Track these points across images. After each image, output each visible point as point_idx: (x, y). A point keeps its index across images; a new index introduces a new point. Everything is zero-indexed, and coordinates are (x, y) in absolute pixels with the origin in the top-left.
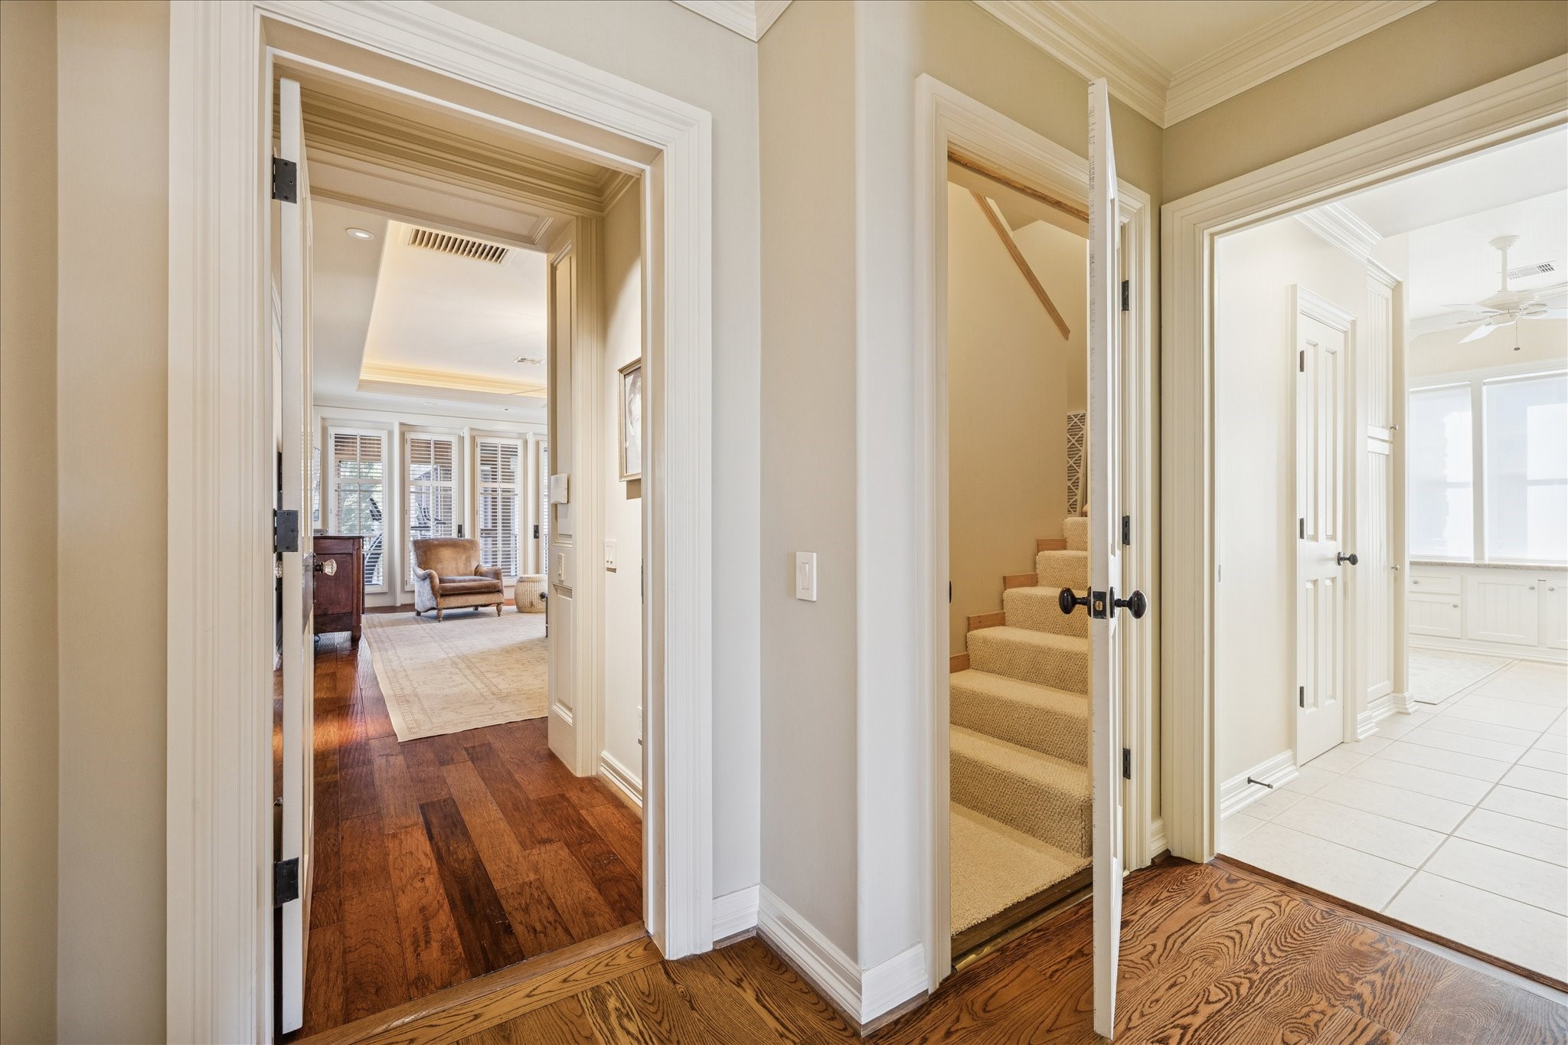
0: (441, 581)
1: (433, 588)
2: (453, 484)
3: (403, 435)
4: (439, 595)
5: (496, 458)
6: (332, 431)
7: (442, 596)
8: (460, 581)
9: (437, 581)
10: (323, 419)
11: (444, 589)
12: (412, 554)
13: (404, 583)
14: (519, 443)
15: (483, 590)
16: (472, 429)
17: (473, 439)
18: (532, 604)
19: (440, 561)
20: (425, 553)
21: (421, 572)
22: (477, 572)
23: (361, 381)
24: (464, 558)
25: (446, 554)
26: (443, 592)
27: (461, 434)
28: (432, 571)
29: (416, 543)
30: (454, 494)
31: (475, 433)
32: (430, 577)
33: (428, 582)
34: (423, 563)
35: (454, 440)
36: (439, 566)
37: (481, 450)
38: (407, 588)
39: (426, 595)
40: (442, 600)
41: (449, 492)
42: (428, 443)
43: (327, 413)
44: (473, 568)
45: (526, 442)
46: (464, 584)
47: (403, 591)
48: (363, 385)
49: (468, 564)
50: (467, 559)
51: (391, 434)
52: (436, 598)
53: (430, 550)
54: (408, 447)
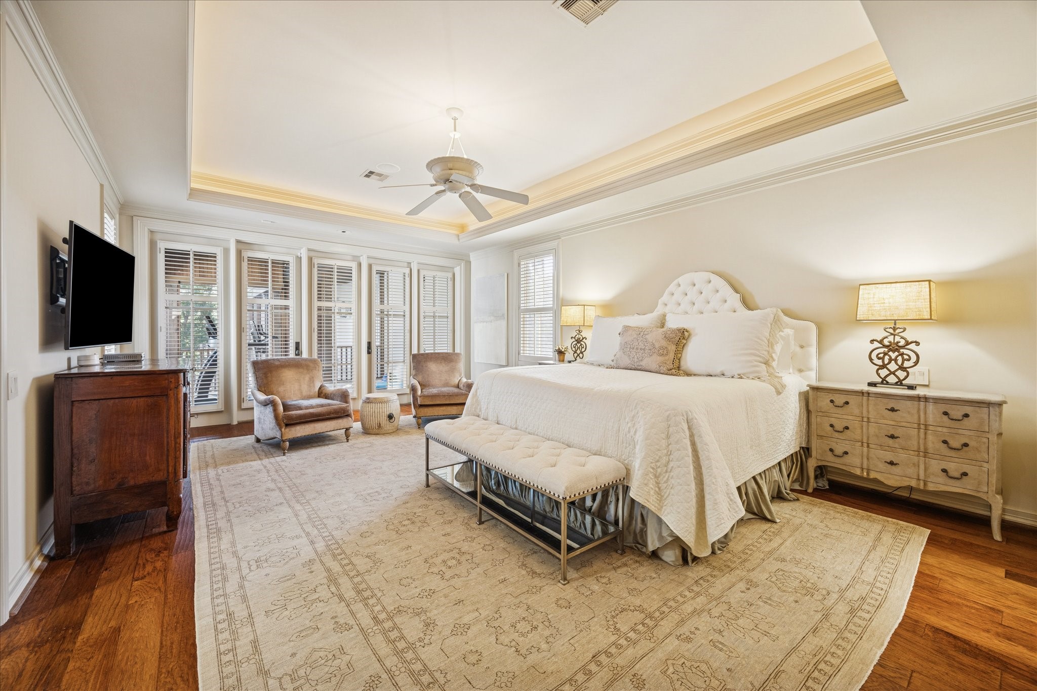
0: (286, 407)
1: (276, 417)
2: (291, 302)
3: (239, 253)
4: (283, 425)
5: (332, 278)
6: (162, 246)
7: (287, 425)
8: (307, 408)
9: (281, 408)
10: (152, 232)
11: (289, 418)
12: (250, 375)
13: (240, 400)
14: (354, 265)
15: (332, 416)
16: (309, 250)
17: (310, 260)
18: (380, 426)
19: (282, 383)
20: (265, 374)
21: (262, 397)
22: (321, 394)
23: (192, 189)
24: (307, 378)
25: (288, 375)
26: (287, 421)
27: (299, 255)
28: (275, 397)
29: (255, 364)
30: (292, 312)
31: (312, 254)
32: (273, 403)
33: (269, 409)
34: (264, 385)
35: (291, 260)
36: (281, 389)
37: (318, 270)
38: (244, 406)
39: (267, 423)
40: (287, 430)
41: (287, 311)
42: (265, 262)
43: (157, 226)
44: (317, 389)
45: (360, 265)
46: (311, 411)
47: (240, 408)
48: (194, 194)
49: (312, 385)
50: (310, 379)
51: (226, 251)
52: (280, 429)
53: (271, 372)
54: (245, 265)
